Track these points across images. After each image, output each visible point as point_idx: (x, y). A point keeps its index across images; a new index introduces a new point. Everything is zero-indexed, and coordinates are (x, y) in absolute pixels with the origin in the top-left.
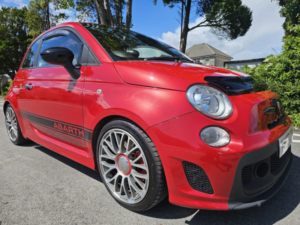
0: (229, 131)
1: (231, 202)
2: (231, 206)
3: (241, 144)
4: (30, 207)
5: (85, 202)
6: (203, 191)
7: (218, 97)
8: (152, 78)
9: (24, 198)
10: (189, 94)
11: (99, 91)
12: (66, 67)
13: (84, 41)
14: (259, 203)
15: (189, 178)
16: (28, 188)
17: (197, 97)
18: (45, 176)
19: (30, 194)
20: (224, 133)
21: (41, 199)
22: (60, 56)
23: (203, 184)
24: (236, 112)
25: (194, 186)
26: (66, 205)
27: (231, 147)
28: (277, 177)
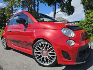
0: (74, 41)
1: (76, 62)
2: (76, 63)
3: (78, 44)
4: (13, 68)
5: (31, 65)
6: (68, 59)
7: (70, 31)
8: (48, 26)
9: (11, 65)
10: (62, 31)
11: (34, 31)
12: (24, 24)
13: (28, 17)
14: (84, 62)
15: (64, 55)
16: (12, 62)
17: (65, 32)
18: (16, 58)
19: (13, 64)
20: (73, 42)
21: (17, 65)
22: (21, 21)
23: (68, 57)
24: (76, 35)
25: (65, 58)
26: (25, 66)
27: (76, 45)
28: (88, 55)
